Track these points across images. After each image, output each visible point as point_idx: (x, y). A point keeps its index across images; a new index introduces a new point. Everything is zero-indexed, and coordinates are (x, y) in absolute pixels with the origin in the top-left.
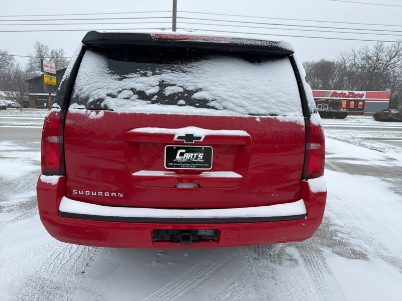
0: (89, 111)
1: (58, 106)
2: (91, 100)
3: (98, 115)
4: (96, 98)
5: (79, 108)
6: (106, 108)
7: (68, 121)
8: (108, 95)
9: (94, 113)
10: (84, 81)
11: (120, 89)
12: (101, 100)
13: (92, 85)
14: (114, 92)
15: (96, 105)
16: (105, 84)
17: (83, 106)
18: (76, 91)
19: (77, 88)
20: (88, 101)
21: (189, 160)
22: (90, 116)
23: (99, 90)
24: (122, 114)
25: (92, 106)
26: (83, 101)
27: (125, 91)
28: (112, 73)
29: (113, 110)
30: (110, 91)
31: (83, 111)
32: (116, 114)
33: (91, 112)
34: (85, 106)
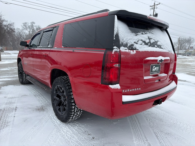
0: (130, 50)
1: (117, 48)
2: (129, 45)
3: (134, 52)
4: (131, 44)
5: (125, 49)
6: (135, 49)
7: (122, 56)
8: (135, 43)
9: (132, 51)
10: (123, 35)
11: (138, 40)
12: (133, 45)
13: (127, 38)
14: (136, 41)
15: (131, 48)
16: (132, 37)
17: (126, 48)
18: (121, 40)
19: (121, 39)
20: (127, 45)
21: (155, 70)
22: (131, 53)
23: (130, 40)
24: (142, 51)
25: (130, 48)
26: (126, 46)
27: (139, 41)
28: (132, 32)
29: (138, 50)
30: (134, 41)
31: (127, 51)
32: (140, 51)
33: (131, 51)
34: (127, 48)
